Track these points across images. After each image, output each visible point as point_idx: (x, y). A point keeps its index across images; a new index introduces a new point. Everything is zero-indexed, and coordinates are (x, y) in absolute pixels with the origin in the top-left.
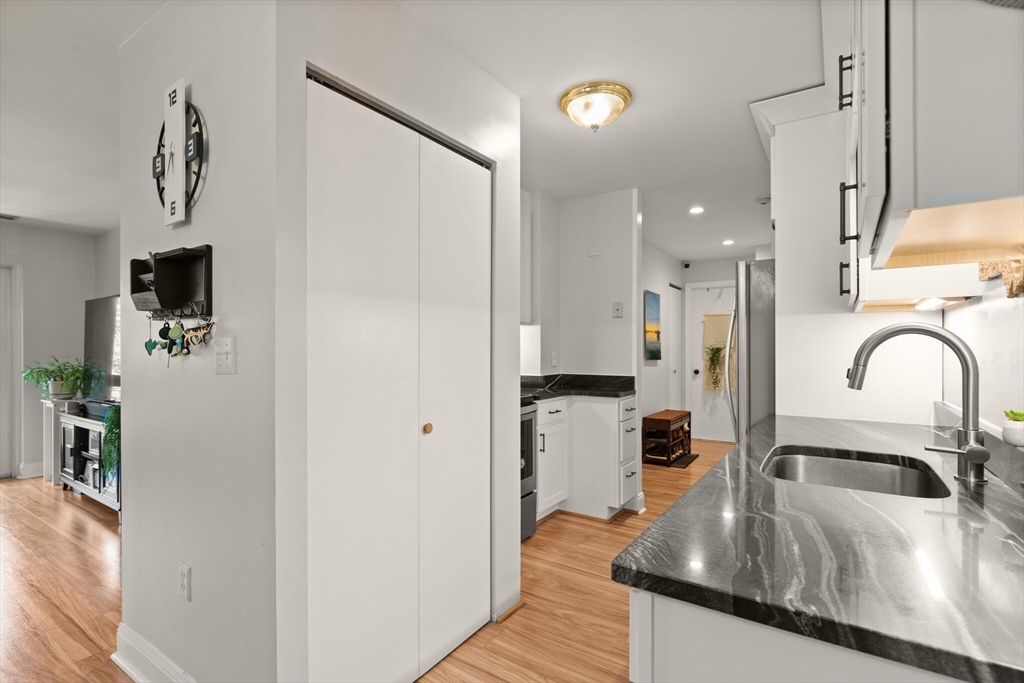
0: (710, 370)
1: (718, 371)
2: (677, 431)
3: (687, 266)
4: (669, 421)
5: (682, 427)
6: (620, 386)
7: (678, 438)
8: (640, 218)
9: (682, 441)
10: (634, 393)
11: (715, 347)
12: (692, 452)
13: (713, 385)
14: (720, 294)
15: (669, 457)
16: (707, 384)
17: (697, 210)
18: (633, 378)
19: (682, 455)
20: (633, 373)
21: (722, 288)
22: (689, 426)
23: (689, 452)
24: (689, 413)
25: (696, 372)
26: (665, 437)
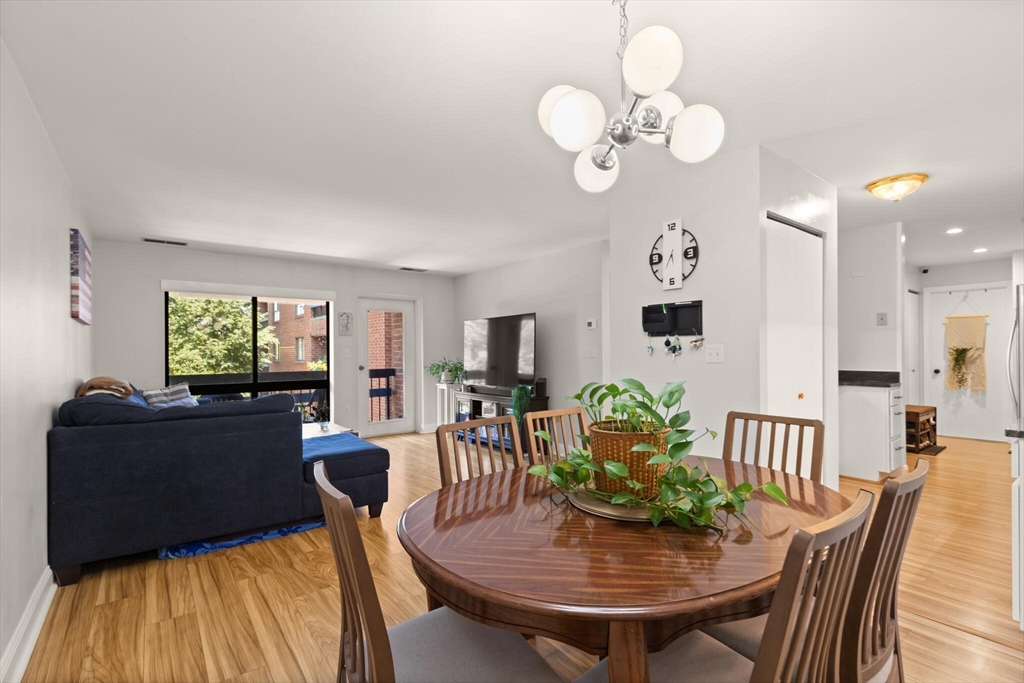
0: (954, 370)
1: (964, 370)
2: (923, 423)
3: (925, 271)
4: (918, 414)
5: (928, 421)
6: (889, 379)
7: (925, 429)
8: (903, 239)
9: (928, 433)
10: (899, 385)
11: (960, 348)
12: (938, 444)
13: (958, 384)
14: (966, 297)
15: (917, 446)
16: (951, 383)
17: (955, 231)
18: (898, 374)
19: (929, 446)
20: (898, 369)
21: (967, 291)
22: (935, 419)
23: (935, 444)
24: (935, 409)
25: (937, 372)
26: (914, 428)
